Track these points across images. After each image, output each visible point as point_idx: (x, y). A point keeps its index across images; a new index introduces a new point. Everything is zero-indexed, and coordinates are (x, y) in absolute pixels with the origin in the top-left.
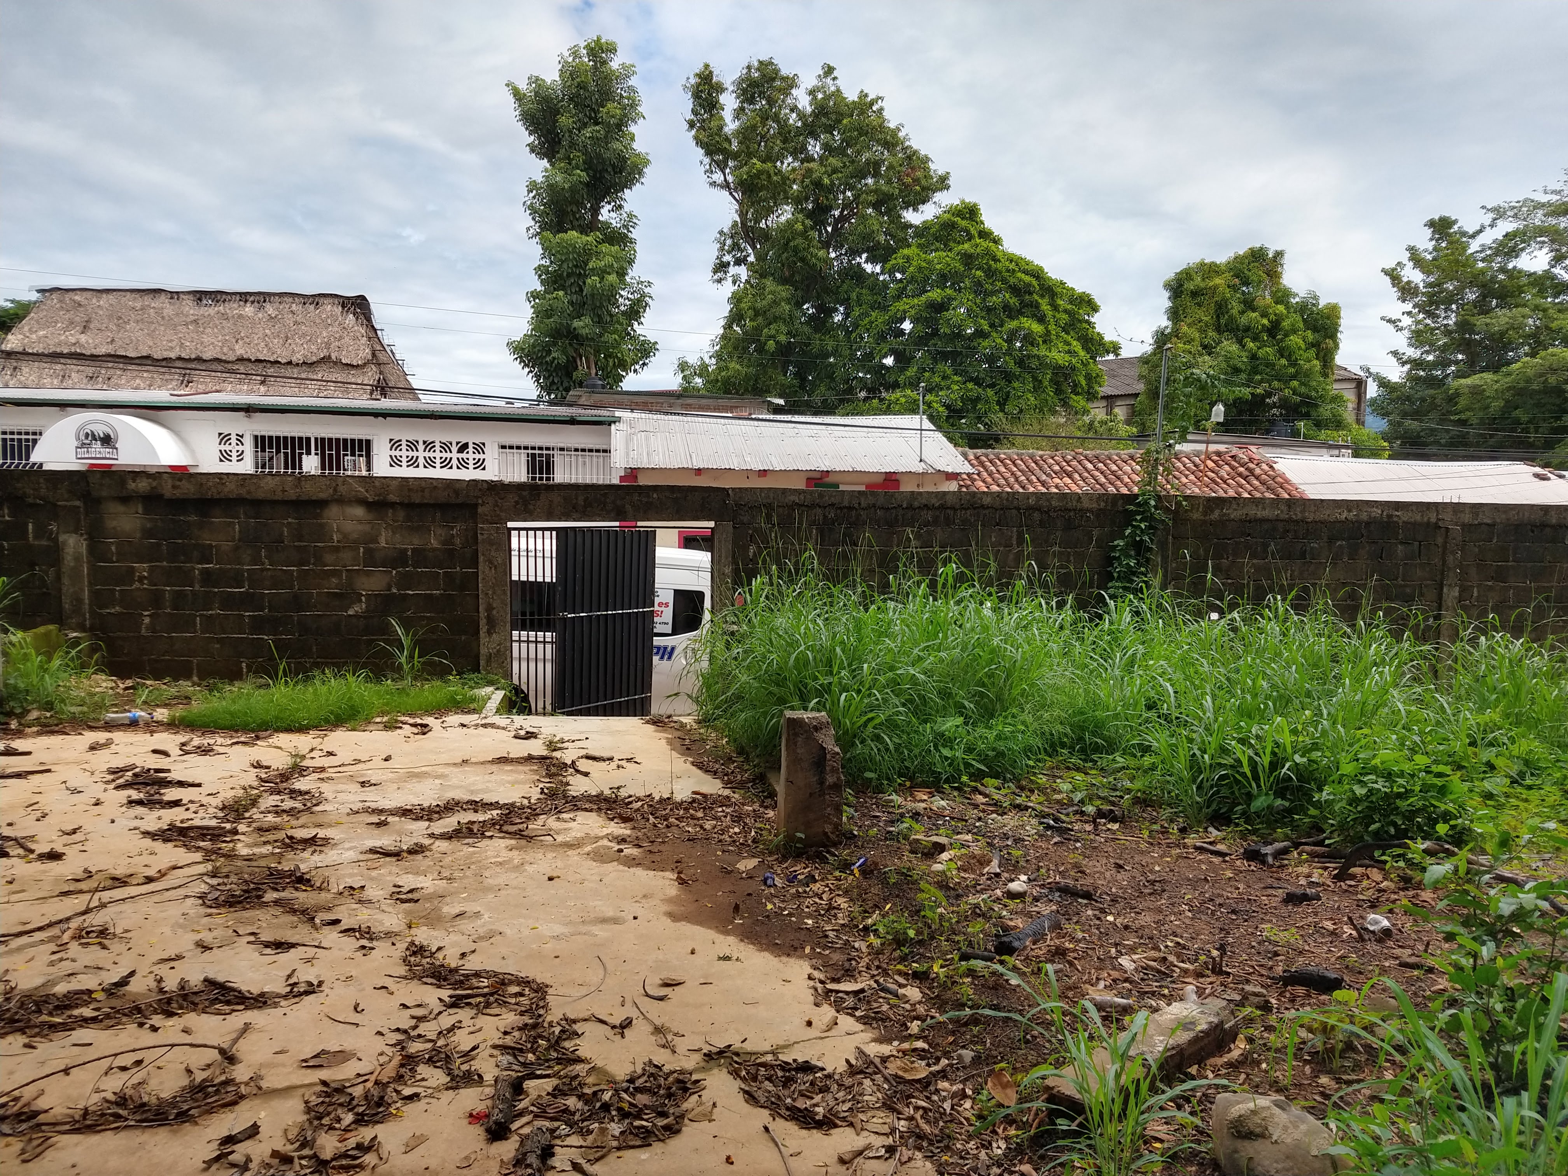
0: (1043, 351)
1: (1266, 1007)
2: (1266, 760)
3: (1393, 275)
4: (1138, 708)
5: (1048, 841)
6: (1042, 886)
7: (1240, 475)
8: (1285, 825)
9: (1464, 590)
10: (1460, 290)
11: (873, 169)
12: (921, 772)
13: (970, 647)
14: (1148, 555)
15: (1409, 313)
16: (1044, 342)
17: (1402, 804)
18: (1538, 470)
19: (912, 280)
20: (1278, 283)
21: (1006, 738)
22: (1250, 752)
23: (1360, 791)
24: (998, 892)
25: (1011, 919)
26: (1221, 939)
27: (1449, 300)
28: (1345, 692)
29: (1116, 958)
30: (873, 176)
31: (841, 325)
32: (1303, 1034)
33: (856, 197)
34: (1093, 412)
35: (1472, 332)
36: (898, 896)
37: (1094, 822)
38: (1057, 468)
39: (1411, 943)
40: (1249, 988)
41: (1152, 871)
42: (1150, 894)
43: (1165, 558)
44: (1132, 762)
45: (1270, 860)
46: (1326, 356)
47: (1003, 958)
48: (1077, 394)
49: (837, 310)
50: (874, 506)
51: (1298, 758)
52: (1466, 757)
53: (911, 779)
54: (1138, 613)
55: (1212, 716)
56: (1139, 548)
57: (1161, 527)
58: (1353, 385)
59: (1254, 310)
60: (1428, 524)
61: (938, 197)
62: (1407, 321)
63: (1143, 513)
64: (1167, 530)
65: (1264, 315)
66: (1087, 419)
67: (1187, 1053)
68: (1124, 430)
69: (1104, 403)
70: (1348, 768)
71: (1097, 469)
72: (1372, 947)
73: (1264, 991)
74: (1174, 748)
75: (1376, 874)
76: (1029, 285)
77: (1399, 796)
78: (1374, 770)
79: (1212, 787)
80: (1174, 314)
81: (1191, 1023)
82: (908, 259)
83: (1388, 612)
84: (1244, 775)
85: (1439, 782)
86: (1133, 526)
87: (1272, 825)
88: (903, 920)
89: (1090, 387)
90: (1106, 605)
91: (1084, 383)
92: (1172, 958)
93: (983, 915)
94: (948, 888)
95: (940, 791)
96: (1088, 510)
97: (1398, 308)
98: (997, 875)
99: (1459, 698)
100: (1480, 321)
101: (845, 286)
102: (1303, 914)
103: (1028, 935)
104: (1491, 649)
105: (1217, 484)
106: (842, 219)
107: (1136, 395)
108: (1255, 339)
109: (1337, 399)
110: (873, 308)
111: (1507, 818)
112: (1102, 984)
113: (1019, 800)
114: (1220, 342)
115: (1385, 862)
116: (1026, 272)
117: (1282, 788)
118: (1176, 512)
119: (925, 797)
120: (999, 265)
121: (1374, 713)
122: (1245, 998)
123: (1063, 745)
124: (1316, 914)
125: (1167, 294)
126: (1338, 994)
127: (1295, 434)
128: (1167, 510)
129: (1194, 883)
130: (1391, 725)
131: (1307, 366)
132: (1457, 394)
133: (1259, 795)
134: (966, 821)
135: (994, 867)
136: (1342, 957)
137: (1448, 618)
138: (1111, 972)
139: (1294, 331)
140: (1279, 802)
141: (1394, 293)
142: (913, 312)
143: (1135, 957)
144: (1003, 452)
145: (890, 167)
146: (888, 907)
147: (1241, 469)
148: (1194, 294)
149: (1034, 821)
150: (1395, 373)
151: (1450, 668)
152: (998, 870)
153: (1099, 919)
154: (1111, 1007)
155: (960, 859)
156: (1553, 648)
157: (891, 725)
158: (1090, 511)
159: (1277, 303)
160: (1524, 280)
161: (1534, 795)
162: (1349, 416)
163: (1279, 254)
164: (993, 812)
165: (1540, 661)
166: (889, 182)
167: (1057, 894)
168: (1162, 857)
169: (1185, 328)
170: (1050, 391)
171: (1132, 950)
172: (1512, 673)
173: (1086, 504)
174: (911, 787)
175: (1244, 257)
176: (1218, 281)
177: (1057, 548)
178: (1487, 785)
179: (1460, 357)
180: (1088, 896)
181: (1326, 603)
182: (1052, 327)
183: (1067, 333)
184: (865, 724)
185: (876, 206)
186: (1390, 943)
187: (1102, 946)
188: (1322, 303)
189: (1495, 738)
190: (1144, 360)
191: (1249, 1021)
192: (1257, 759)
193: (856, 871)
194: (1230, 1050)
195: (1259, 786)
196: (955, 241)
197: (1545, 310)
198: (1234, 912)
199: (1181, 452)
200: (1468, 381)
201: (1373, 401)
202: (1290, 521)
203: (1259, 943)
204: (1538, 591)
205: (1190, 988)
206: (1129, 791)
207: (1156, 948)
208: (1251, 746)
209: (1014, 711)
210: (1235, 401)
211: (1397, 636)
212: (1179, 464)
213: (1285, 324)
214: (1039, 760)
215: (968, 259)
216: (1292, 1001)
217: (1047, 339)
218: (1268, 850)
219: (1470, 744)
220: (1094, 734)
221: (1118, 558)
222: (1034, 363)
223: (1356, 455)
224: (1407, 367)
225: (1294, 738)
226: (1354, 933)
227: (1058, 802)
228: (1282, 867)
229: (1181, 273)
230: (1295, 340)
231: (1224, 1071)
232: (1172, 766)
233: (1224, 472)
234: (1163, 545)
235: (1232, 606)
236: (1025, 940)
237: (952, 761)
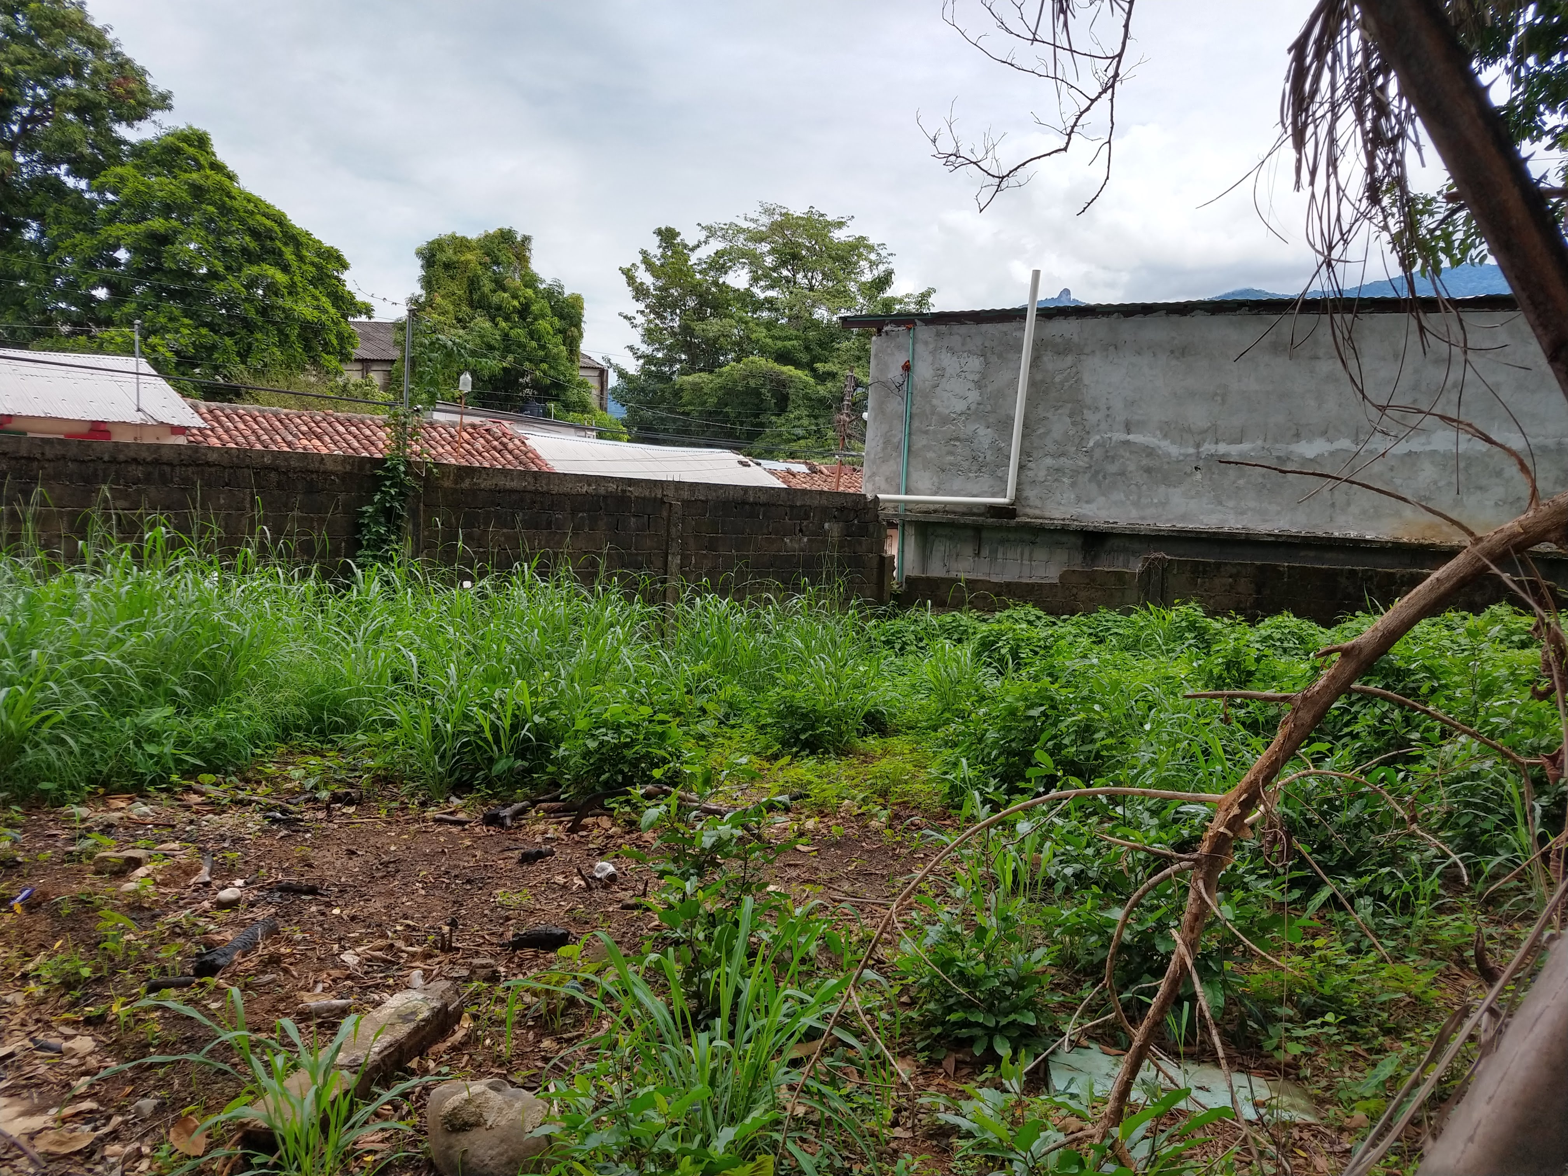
0: (288, 303)
1: (493, 978)
2: (507, 723)
3: (629, 275)
4: (383, 680)
5: (273, 836)
6: (261, 889)
7: (494, 448)
8: (525, 785)
9: (685, 558)
10: (682, 297)
11: (76, 68)
12: (119, 775)
13: (185, 625)
14: (399, 522)
15: (642, 312)
16: (290, 293)
17: (629, 753)
18: (741, 458)
19: (127, 204)
20: (527, 267)
21: (228, 727)
22: (492, 717)
23: (592, 745)
24: (206, 904)
25: (218, 933)
26: (453, 913)
27: (674, 306)
28: (583, 653)
29: (338, 955)
30: (73, 77)
31: (34, 245)
32: (528, 998)
33: (52, 98)
34: (347, 374)
35: (692, 336)
36: (72, 929)
37: (328, 808)
38: (304, 428)
39: (633, 884)
40: (477, 961)
41: (386, 853)
42: (383, 877)
43: (416, 525)
44: (374, 739)
45: (508, 822)
46: (572, 343)
47: (203, 980)
48: (328, 353)
49: (27, 226)
50: (64, 457)
51: (537, 719)
52: (683, 705)
53: (104, 784)
54: (388, 583)
55: (455, 685)
56: (389, 515)
57: (411, 494)
58: (597, 373)
59: (505, 291)
60: (655, 498)
61: (157, 115)
62: (640, 319)
63: (391, 478)
64: (417, 496)
65: (515, 297)
66: (340, 381)
67: (406, 1048)
68: (380, 395)
69: (359, 366)
70: (582, 724)
71: (350, 433)
72: (599, 894)
73: (492, 961)
74: (416, 721)
75: (605, 822)
76: (271, 230)
77: (627, 745)
78: (605, 724)
79: (454, 756)
80: (428, 283)
81: (412, 1013)
82: (122, 179)
83: (622, 577)
84: (485, 740)
85: (659, 729)
86: (383, 492)
87: (512, 787)
88: (76, 958)
89: (343, 347)
90: (354, 574)
91: (335, 342)
92: (400, 944)
93: (185, 934)
94: (141, 909)
95: (144, 796)
96: (333, 473)
97: (634, 307)
98: (207, 884)
99: (679, 653)
100: (698, 327)
101: (38, 199)
102: (537, 873)
103: (236, 948)
104: (705, 609)
105: (473, 456)
106: (31, 119)
107: (392, 362)
108: (507, 319)
109: (582, 384)
110: (77, 230)
111: (714, 758)
112: (320, 987)
113: (241, 795)
114: (473, 318)
115: (613, 809)
116: (267, 216)
117: (522, 749)
118: (427, 479)
119: (123, 805)
120: (236, 204)
121: (606, 670)
122: (473, 972)
123: (298, 728)
124: (549, 870)
125: (419, 262)
126: (563, 951)
127: (547, 413)
128: (417, 476)
129: (429, 858)
130: (622, 680)
131: (555, 351)
132: (681, 389)
133: (500, 758)
134: (173, 826)
135: (204, 875)
136: (571, 910)
137: (672, 583)
138: (332, 972)
139: (543, 316)
140: (519, 763)
141: (629, 292)
142: (129, 240)
143: (359, 950)
144: (242, 408)
145: (95, 72)
146: (58, 944)
147: (496, 443)
148: (447, 266)
149: (258, 817)
150: (633, 367)
151: (674, 627)
152: (208, 879)
153: (323, 914)
154: (328, 1011)
155: (160, 872)
156: (751, 606)
157: (76, 721)
158: (334, 473)
159: (526, 286)
160: (731, 295)
161: (736, 733)
162: (593, 399)
163: (527, 239)
164: (209, 812)
165: (741, 619)
166: (95, 87)
167: (278, 894)
168: (399, 835)
169: (438, 300)
170: (299, 347)
171: (357, 942)
172: (720, 629)
173: (330, 466)
174: (105, 795)
175: (494, 236)
176: (469, 256)
177: (296, 513)
178: (700, 728)
179: (683, 357)
180: (312, 891)
181: (568, 570)
182: (297, 279)
183: (316, 287)
184: (39, 725)
185: (79, 111)
186: (615, 888)
187: (324, 944)
188: (567, 292)
189: (707, 686)
190: (399, 326)
191: (476, 995)
192: (498, 723)
193: (18, 908)
194: (454, 1032)
195: (500, 749)
196: (180, 168)
197: (746, 323)
198: (469, 882)
199: (437, 421)
200: (690, 378)
201: (614, 390)
202: (536, 492)
203: (492, 911)
204: (740, 558)
205: (417, 973)
206: (369, 770)
207: (384, 936)
208: (493, 710)
209: (239, 694)
210: (490, 378)
211: (629, 598)
212: (434, 434)
213: (535, 308)
214: (267, 748)
215: (197, 191)
216: (520, 966)
217: (292, 289)
218: (507, 812)
219: (687, 693)
220: (335, 713)
221: (367, 525)
222: (279, 316)
223: (600, 436)
224: (641, 361)
225: (534, 699)
226: (583, 883)
227: (289, 791)
228: (520, 827)
229: (433, 243)
230: (543, 325)
231: (446, 1057)
232: (414, 739)
233: (480, 443)
234: (414, 513)
235: (482, 574)
236: (233, 953)
237: (158, 759)
